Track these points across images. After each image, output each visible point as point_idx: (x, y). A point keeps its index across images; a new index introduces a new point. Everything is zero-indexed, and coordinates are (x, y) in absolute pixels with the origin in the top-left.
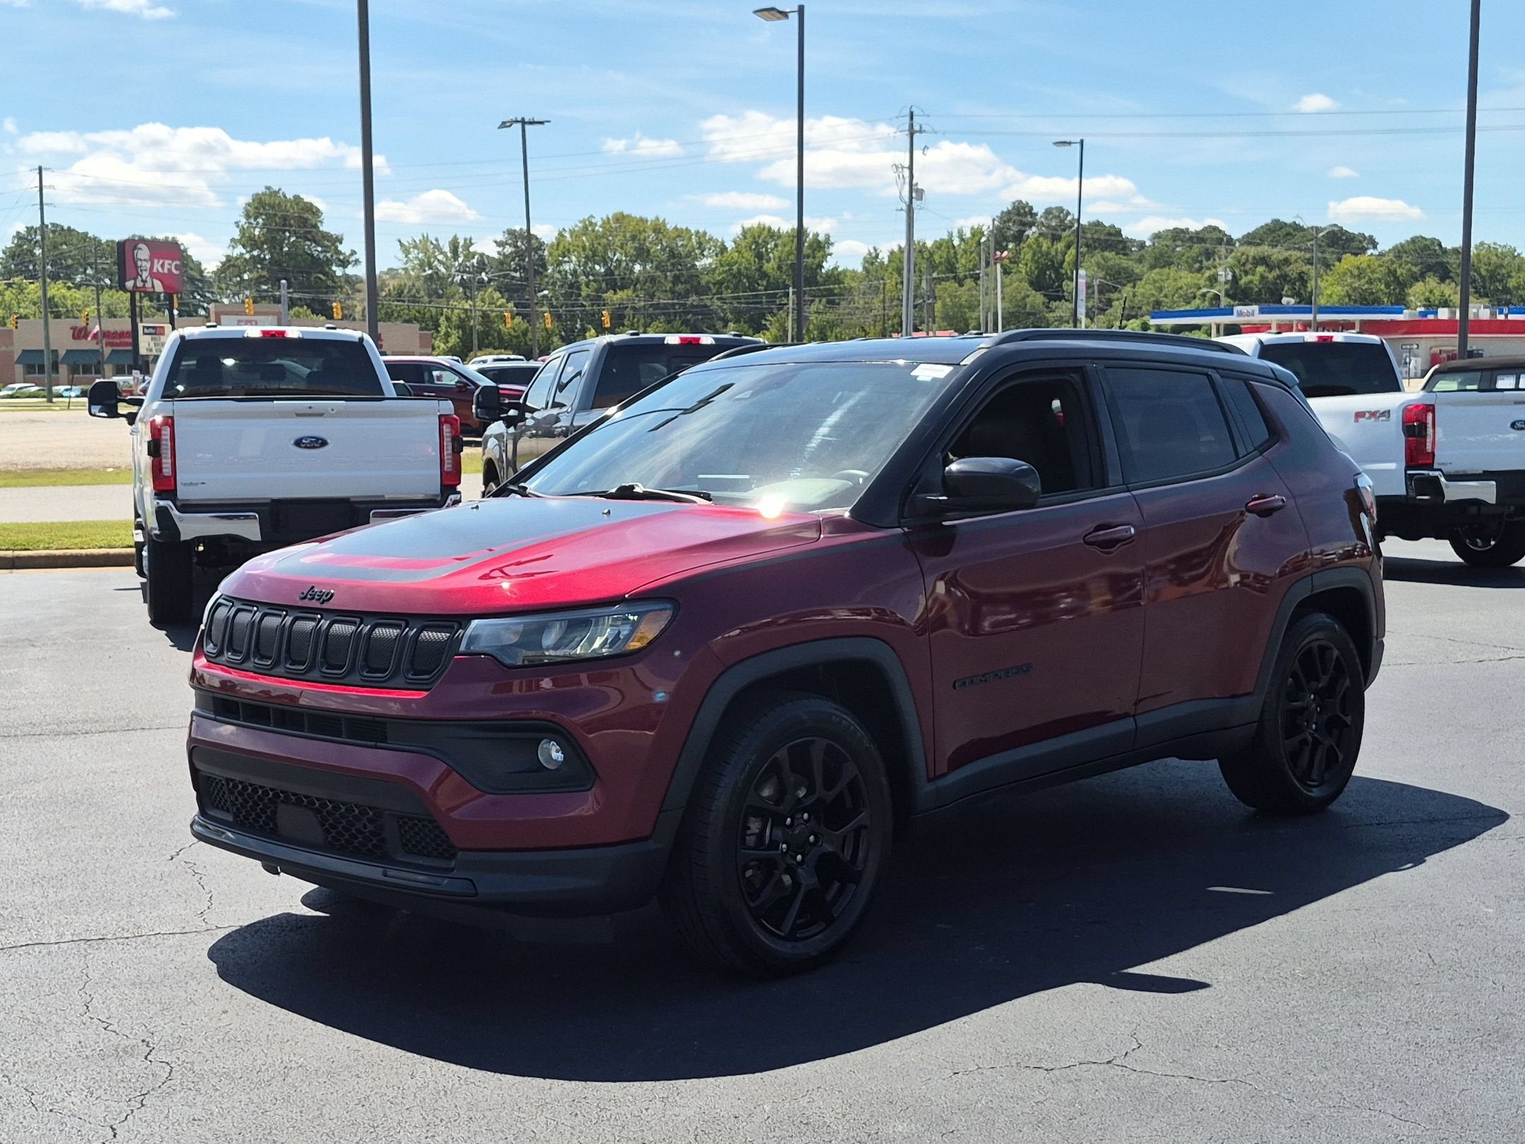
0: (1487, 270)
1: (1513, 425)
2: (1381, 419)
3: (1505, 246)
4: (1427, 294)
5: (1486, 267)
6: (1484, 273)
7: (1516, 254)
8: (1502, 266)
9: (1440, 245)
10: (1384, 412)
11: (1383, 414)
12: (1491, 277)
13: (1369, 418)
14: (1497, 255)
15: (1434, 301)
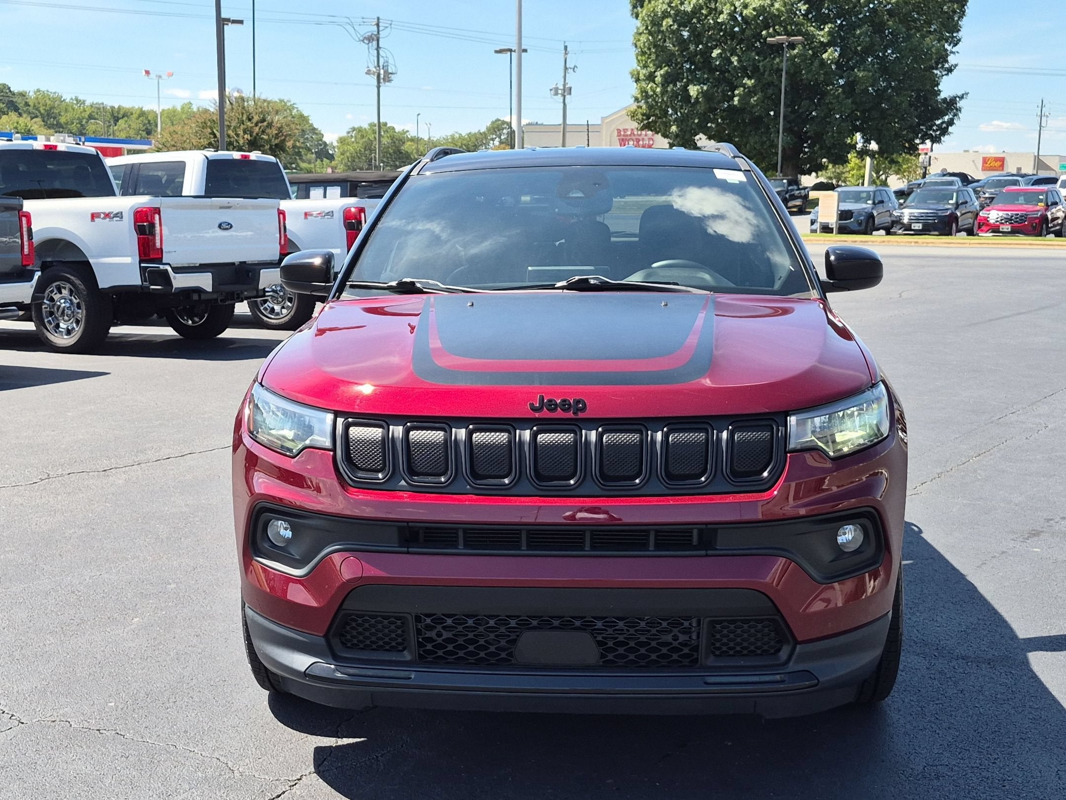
0: (45, 109)
1: (220, 226)
2: (115, 219)
3: (55, 93)
4: (15, 124)
5: (44, 107)
6: (43, 111)
7: (62, 99)
8: (54, 107)
9: (9, 88)
10: (117, 214)
11: (116, 215)
12: (48, 115)
13: (104, 218)
14: (49, 99)
15: (21, 130)
